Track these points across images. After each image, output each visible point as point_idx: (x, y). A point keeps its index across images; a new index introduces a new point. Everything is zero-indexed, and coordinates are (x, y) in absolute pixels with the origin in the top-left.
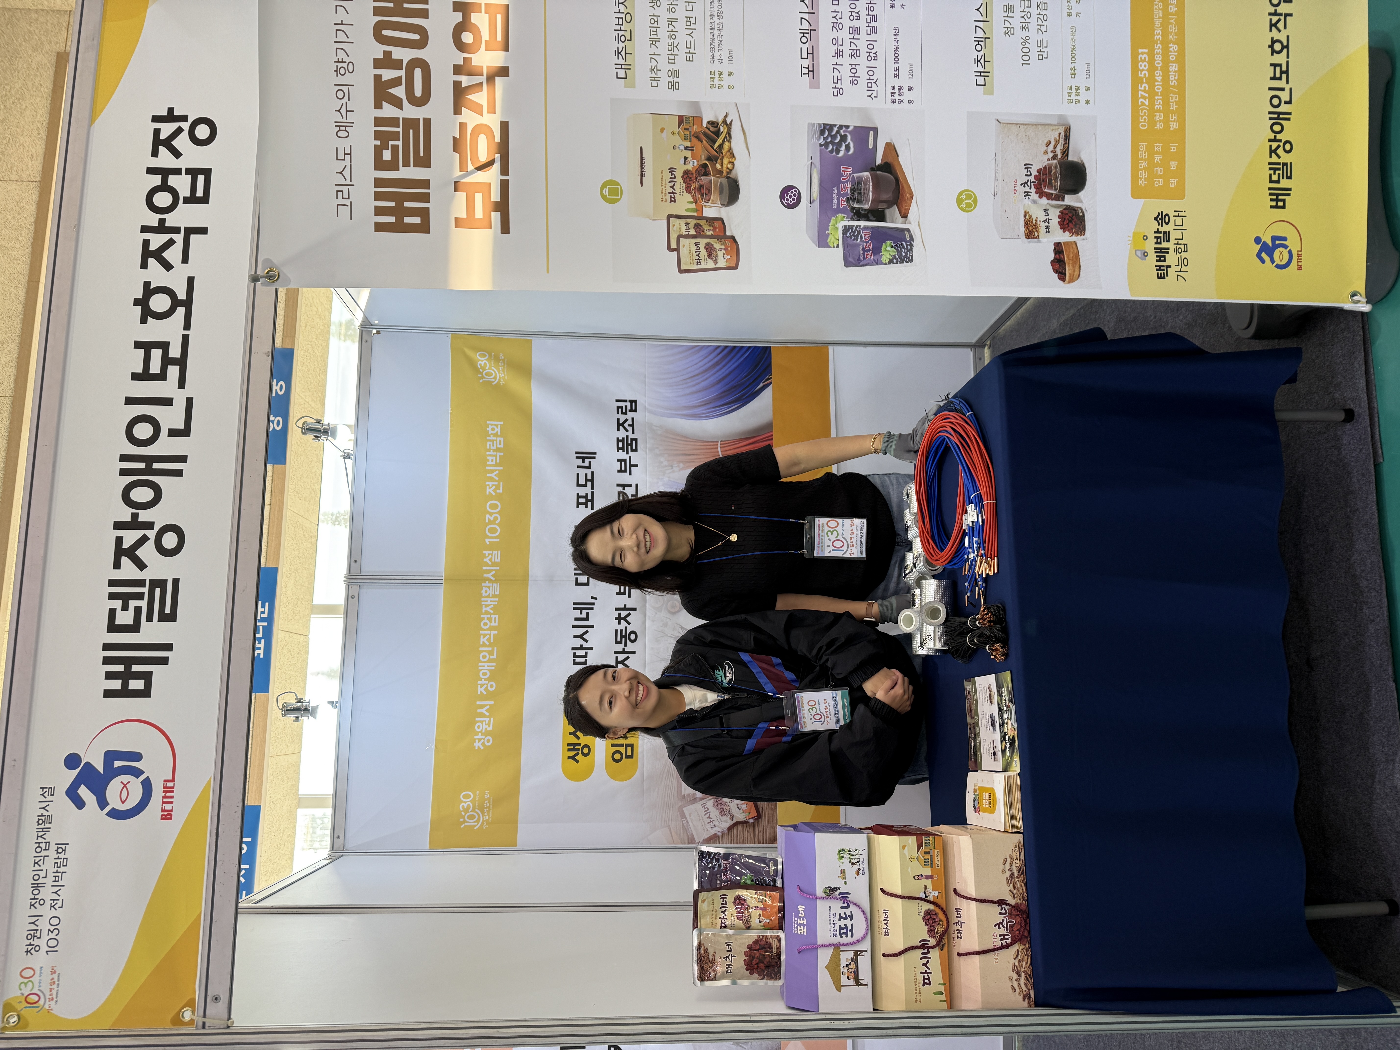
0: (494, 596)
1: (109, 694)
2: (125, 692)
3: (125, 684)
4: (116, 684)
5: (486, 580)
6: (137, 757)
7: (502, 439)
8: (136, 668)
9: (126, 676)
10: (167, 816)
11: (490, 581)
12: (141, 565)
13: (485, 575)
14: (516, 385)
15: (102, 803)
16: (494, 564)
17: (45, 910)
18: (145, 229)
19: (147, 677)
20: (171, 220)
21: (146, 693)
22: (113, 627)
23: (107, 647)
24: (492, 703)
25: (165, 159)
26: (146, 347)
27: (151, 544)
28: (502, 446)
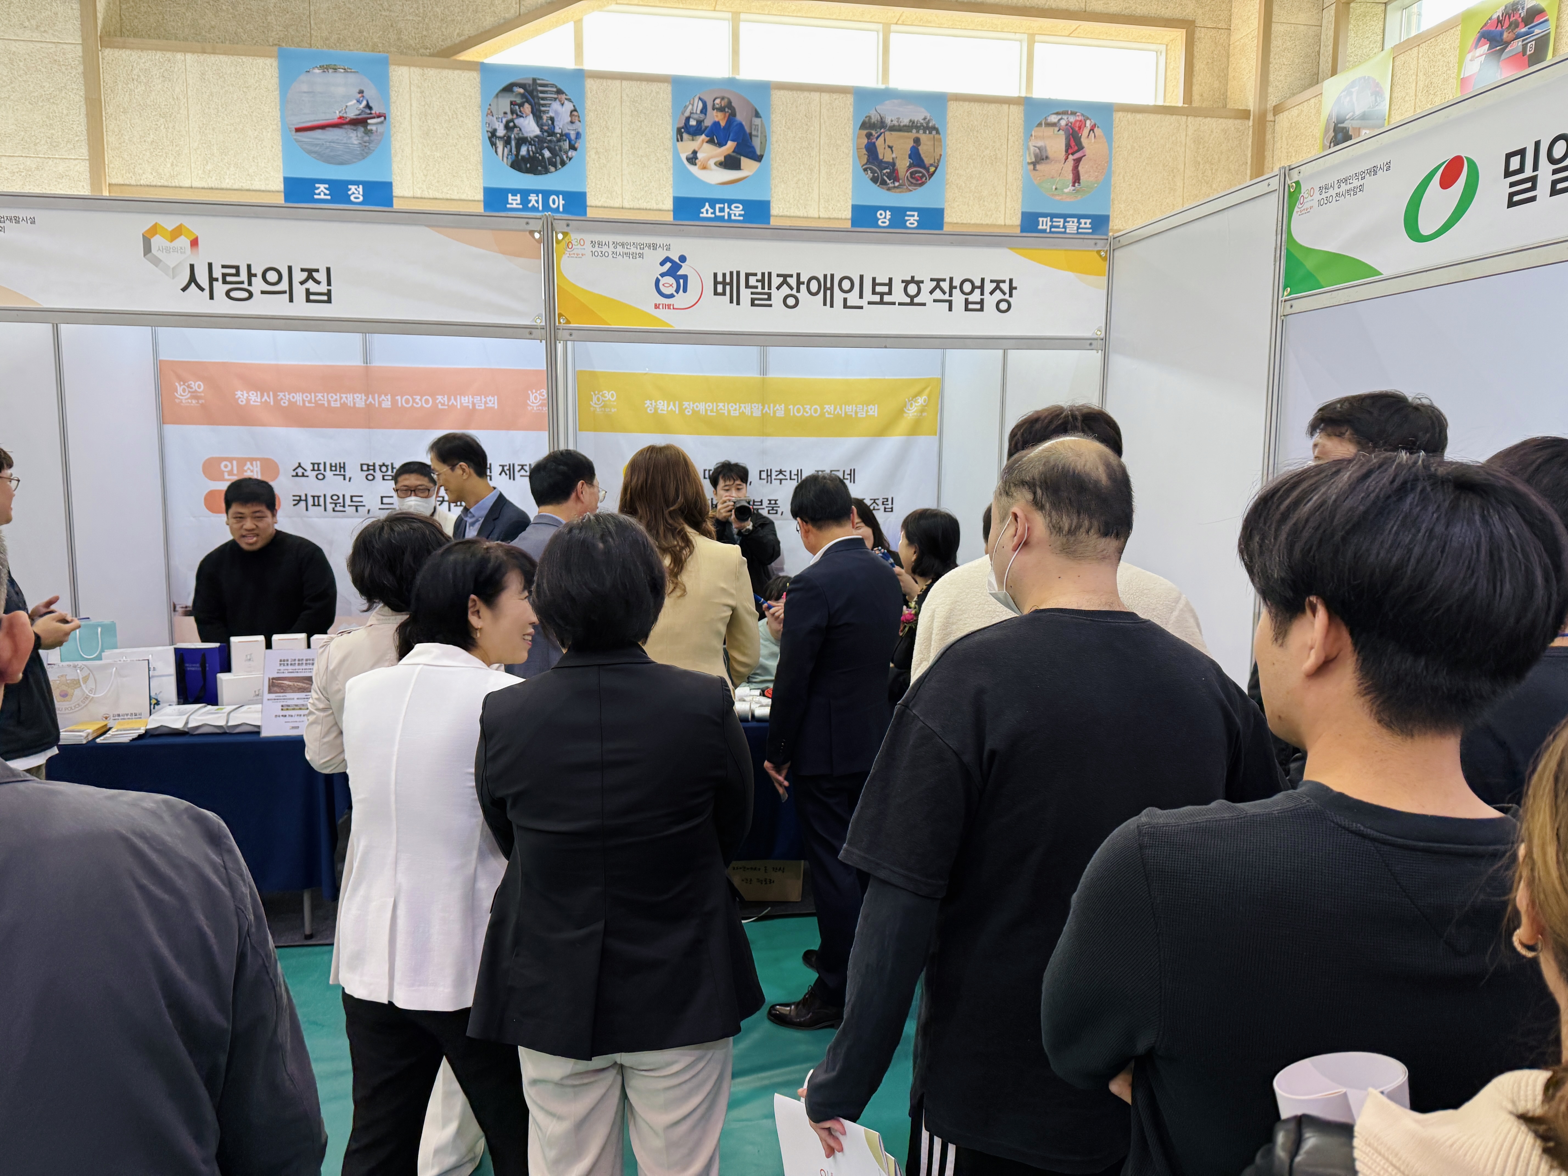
0: (752, 413)
1: (715, 275)
2: (716, 283)
3: (720, 283)
4: (720, 279)
5: (763, 406)
6: (685, 291)
7: (864, 416)
8: (728, 288)
9: (724, 283)
10: (657, 307)
11: (762, 410)
12: (778, 288)
13: (766, 406)
14: (904, 425)
15: (663, 275)
16: (774, 412)
17: (612, 249)
18: (951, 279)
19: (724, 293)
20: (956, 292)
21: (716, 293)
22: (747, 275)
23: (738, 273)
24: (677, 412)
25: (989, 287)
26: (890, 284)
27: (789, 292)
28: (859, 415)
